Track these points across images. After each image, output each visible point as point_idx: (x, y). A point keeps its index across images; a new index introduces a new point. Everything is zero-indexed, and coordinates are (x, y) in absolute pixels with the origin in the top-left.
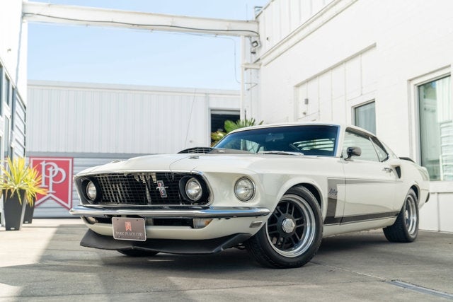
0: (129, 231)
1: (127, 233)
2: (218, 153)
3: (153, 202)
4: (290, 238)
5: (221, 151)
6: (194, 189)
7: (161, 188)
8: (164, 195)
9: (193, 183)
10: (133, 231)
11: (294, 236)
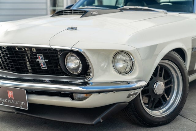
0: (11, 99)
1: (9, 101)
2: (92, 15)
3: (34, 72)
4: (160, 99)
5: (94, 13)
6: (73, 63)
7: (41, 60)
8: (44, 66)
9: (72, 58)
10: (15, 99)
11: (163, 96)
